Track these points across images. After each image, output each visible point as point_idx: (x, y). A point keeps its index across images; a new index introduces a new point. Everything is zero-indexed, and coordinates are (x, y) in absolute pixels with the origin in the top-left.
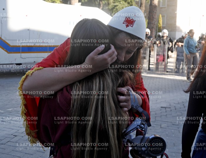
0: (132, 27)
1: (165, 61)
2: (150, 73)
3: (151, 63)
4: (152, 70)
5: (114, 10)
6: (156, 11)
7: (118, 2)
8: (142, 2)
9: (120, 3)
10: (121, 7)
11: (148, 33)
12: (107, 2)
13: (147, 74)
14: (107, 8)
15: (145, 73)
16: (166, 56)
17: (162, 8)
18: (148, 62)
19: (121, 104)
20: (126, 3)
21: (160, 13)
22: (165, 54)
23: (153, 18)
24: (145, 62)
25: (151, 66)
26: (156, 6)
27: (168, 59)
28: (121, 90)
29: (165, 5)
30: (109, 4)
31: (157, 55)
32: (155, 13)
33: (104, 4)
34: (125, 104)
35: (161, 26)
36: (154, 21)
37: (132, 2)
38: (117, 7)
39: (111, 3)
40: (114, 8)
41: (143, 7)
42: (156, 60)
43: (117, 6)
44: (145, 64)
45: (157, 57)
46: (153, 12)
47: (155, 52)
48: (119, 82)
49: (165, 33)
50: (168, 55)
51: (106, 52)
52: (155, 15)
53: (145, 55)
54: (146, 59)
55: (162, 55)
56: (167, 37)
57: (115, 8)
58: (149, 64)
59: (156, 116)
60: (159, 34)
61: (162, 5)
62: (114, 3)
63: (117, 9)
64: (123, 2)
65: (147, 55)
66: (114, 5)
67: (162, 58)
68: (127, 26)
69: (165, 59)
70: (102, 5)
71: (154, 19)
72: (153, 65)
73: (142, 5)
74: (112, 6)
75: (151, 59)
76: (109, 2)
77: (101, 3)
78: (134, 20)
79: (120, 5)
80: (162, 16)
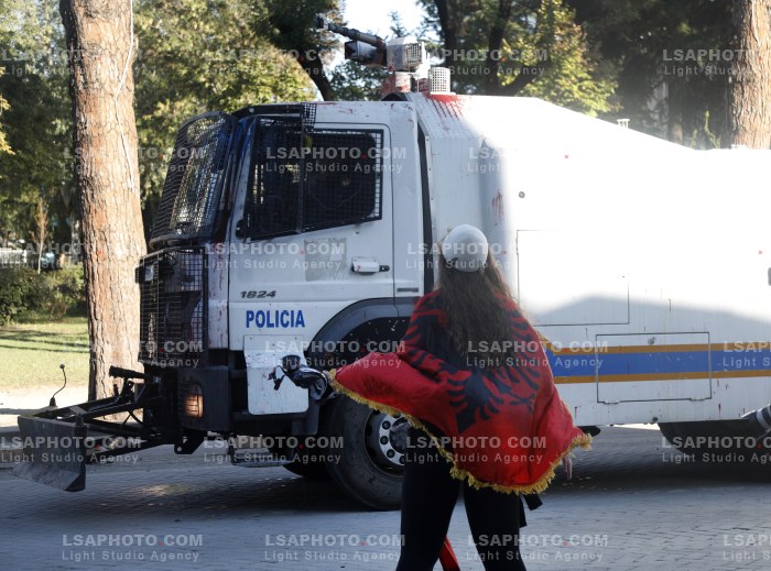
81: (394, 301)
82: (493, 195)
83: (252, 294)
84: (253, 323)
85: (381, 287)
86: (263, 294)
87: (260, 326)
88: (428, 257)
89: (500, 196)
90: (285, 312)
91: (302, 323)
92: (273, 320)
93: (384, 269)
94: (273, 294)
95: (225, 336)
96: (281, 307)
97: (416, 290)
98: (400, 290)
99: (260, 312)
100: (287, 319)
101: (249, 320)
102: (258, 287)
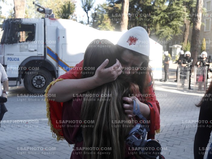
0: (134, 44)
1: (205, 81)
2: (190, 92)
3: (191, 83)
4: (192, 89)
5: (160, 35)
6: (199, 35)
7: (164, 28)
8: (186, 27)
9: (166, 29)
10: (166, 32)
11: (188, 55)
12: (154, 29)
13: (187, 92)
14: (154, 34)
15: (185, 92)
16: (206, 76)
17: (205, 32)
18: (189, 82)
19: (126, 111)
20: (171, 29)
21: (204, 37)
22: (205, 75)
23: (196, 41)
24: (186, 82)
25: (191, 85)
26: (199, 30)
27: (208, 79)
28: (126, 99)
29: (209, 30)
30: (156, 30)
31: (197, 75)
32: (198, 37)
33: (152, 31)
34: (129, 111)
35: (205, 49)
36: (197, 45)
37: (177, 28)
38: (163, 33)
39: (157, 30)
40: (160, 34)
41: (187, 32)
42: (196, 80)
43: (163, 31)
44: (186, 83)
45: (197, 77)
46: (196, 36)
47: (195, 72)
48: (124, 92)
49: (204, 55)
50: (208, 75)
51: (112, 65)
52: (198, 39)
53: (186, 76)
54: (187, 79)
55: (202, 76)
56: (207, 58)
57: (162, 33)
58: (190, 84)
59: (190, 130)
60: (200, 57)
61: (206, 30)
62: (160, 29)
63: (163, 34)
64: (168, 28)
65: (187, 76)
66: (160, 31)
67: (202, 78)
68: (130, 44)
69: (205, 79)
70: (149, 32)
71: (197, 43)
72: (193, 84)
73: (186, 30)
74: (159, 32)
75: (191, 79)
76: (156, 28)
77: (149, 29)
78: (137, 38)
79: (165, 31)
80: (206, 40)
81: (37, 57)
82: (58, 37)
83: (9, 54)
84: (9, 60)
85: (35, 54)
86: (11, 54)
87: (10, 60)
88: (45, 49)
89: (59, 37)
90: (15, 58)
91: (19, 60)
92: (13, 59)
93: (35, 50)
94: (13, 55)
95: (3, 62)
96: (15, 57)
97: (42, 55)
98: (39, 54)
99: (10, 58)
100: (16, 59)
101: (8, 59)
102: (10, 53)
